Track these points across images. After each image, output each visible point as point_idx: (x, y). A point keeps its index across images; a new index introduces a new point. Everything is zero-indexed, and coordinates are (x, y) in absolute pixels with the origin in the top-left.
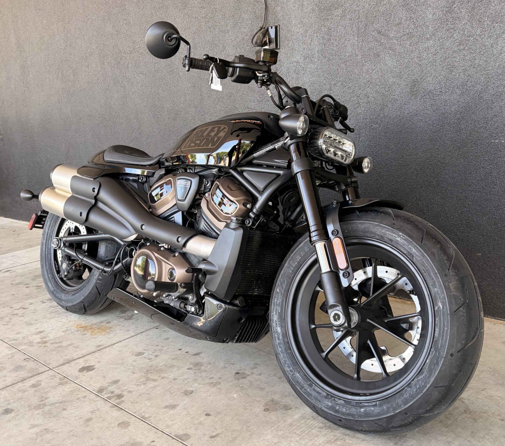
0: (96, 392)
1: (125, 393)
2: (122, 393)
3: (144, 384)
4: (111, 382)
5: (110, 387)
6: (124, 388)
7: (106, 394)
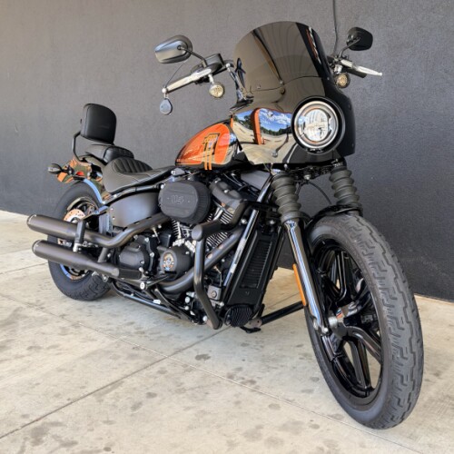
0: (226, 378)
2: (253, 379)
3: (268, 371)
4: (235, 370)
5: (237, 374)
7: (237, 379)
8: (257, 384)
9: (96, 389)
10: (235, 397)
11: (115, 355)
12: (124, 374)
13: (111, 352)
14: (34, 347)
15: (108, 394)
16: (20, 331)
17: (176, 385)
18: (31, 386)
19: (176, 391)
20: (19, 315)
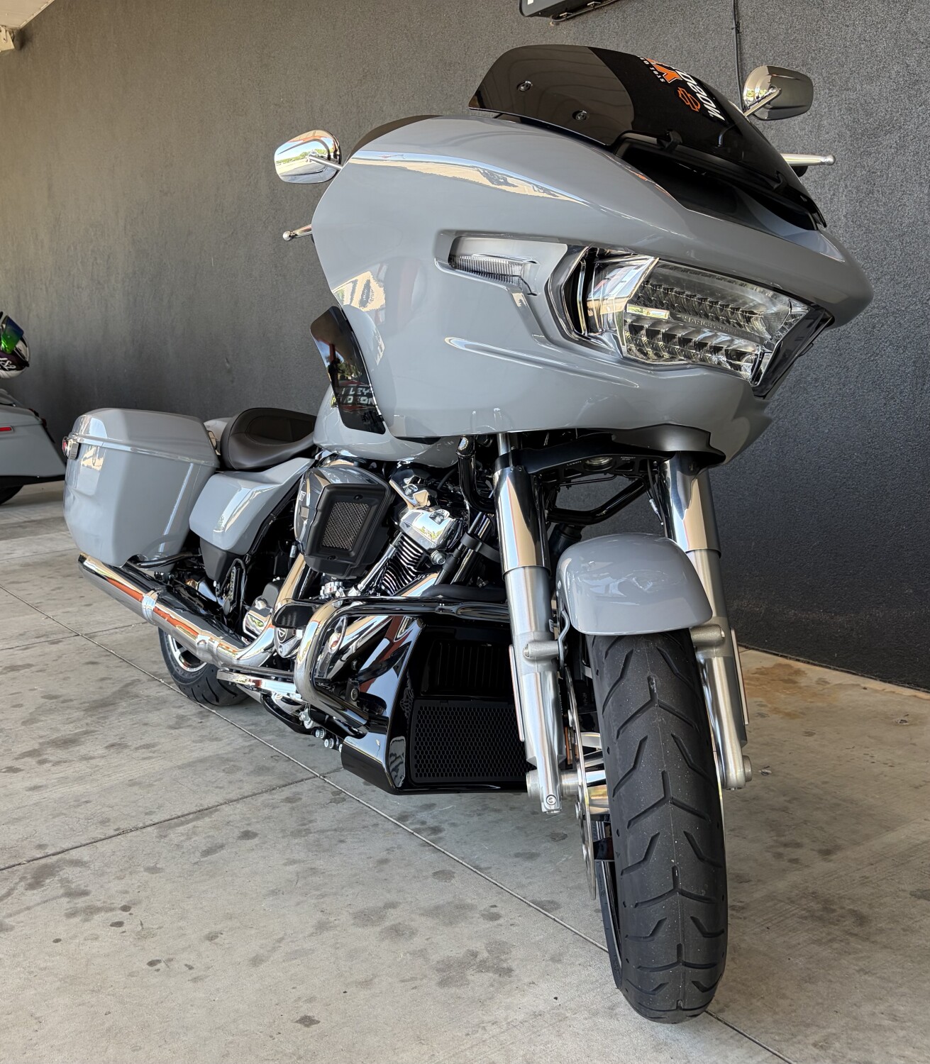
8: (442, 835)
9: (169, 817)
10: (385, 853)
11: (235, 766)
12: (228, 798)
13: (231, 761)
14: (119, 744)
15: (181, 828)
16: (113, 718)
17: (300, 823)
18: (76, 803)
19: (292, 832)
20: (128, 693)
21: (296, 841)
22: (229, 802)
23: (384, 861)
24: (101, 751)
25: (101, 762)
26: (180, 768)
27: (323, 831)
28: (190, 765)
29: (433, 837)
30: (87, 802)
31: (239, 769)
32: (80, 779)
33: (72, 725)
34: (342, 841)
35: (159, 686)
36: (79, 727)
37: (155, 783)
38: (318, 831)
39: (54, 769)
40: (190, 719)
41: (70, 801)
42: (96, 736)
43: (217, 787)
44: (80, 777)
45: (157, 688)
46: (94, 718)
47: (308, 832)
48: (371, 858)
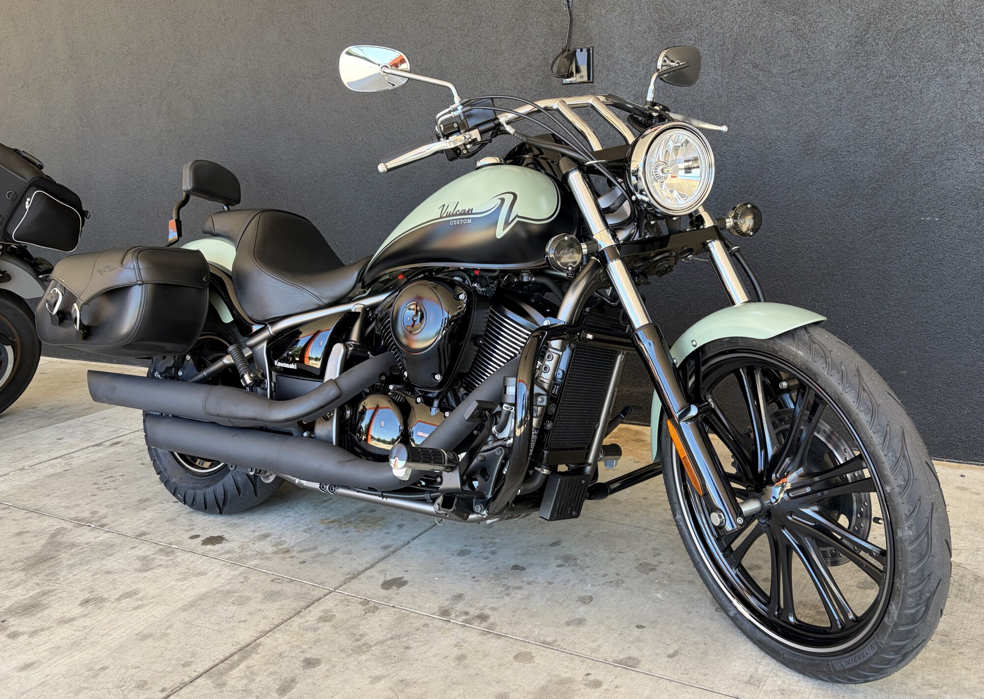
0: (438, 616)
1: (487, 612)
2: (482, 611)
3: (508, 595)
4: (452, 599)
5: (456, 606)
6: (481, 604)
7: (457, 616)
8: (491, 620)
9: (211, 664)
10: (456, 649)
11: (242, 597)
12: (260, 630)
13: (234, 592)
14: (93, 599)
15: (234, 671)
16: (64, 572)
17: (353, 639)
18: (92, 673)
19: (353, 650)
20: (61, 543)
21: (363, 658)
22: (265, 634)
23: (461, 658)
24: (77, 611)
25: (88, 622)
26: (184, 609)
27: (381, 643)
28: (192, 605)
29: (484, 624)
30: (104, 668)
31: (249, 599)
32: (76, 645)
33: (20, 588)
34: (407, 648)
35: (90, 531)
36: (30, 590)
37: (169, 631)
38: (377, 643)
39: (34, 640)
40: (155, 559)
41: (82, 672)
42: (60, 595)
43: (240, 622)
44: (74, 643)
45: (91, 533)
46: (41, 576)
47: (368, 646)
48: (447, 657)
